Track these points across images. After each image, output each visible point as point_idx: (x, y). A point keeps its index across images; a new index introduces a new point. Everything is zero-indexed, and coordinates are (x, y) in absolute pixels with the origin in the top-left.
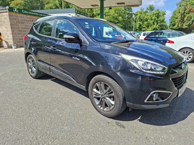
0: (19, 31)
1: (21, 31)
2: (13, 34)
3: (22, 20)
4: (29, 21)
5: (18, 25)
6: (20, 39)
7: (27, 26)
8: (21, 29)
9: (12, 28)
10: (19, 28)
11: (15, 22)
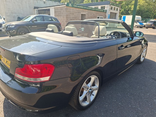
3: (73, 12)
4: (77, 12)
5: (70, 16)
7: (75, 16)
8: (71, 19)
9: (67, 18)
11: (69, 13)
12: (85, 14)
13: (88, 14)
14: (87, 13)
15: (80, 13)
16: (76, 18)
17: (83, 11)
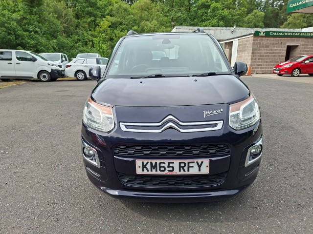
0: (261, 56)
1: (263, 56)
2: (252, 59)
3: (268, 43)
4: (276, 44)
5: (261, 50)
6: (258, 65)
7: (272, 50)
8: (263, 54)
9: (252, 53)
10: (261, 53)
11: (258, 47)
12: (298, 46)
13: (307, 45)
14: (303, 43)
15: (285, 44)
16: (273, 53)
17: (293, 41)
